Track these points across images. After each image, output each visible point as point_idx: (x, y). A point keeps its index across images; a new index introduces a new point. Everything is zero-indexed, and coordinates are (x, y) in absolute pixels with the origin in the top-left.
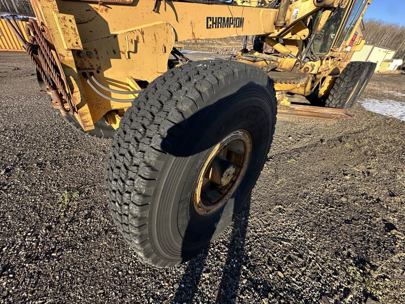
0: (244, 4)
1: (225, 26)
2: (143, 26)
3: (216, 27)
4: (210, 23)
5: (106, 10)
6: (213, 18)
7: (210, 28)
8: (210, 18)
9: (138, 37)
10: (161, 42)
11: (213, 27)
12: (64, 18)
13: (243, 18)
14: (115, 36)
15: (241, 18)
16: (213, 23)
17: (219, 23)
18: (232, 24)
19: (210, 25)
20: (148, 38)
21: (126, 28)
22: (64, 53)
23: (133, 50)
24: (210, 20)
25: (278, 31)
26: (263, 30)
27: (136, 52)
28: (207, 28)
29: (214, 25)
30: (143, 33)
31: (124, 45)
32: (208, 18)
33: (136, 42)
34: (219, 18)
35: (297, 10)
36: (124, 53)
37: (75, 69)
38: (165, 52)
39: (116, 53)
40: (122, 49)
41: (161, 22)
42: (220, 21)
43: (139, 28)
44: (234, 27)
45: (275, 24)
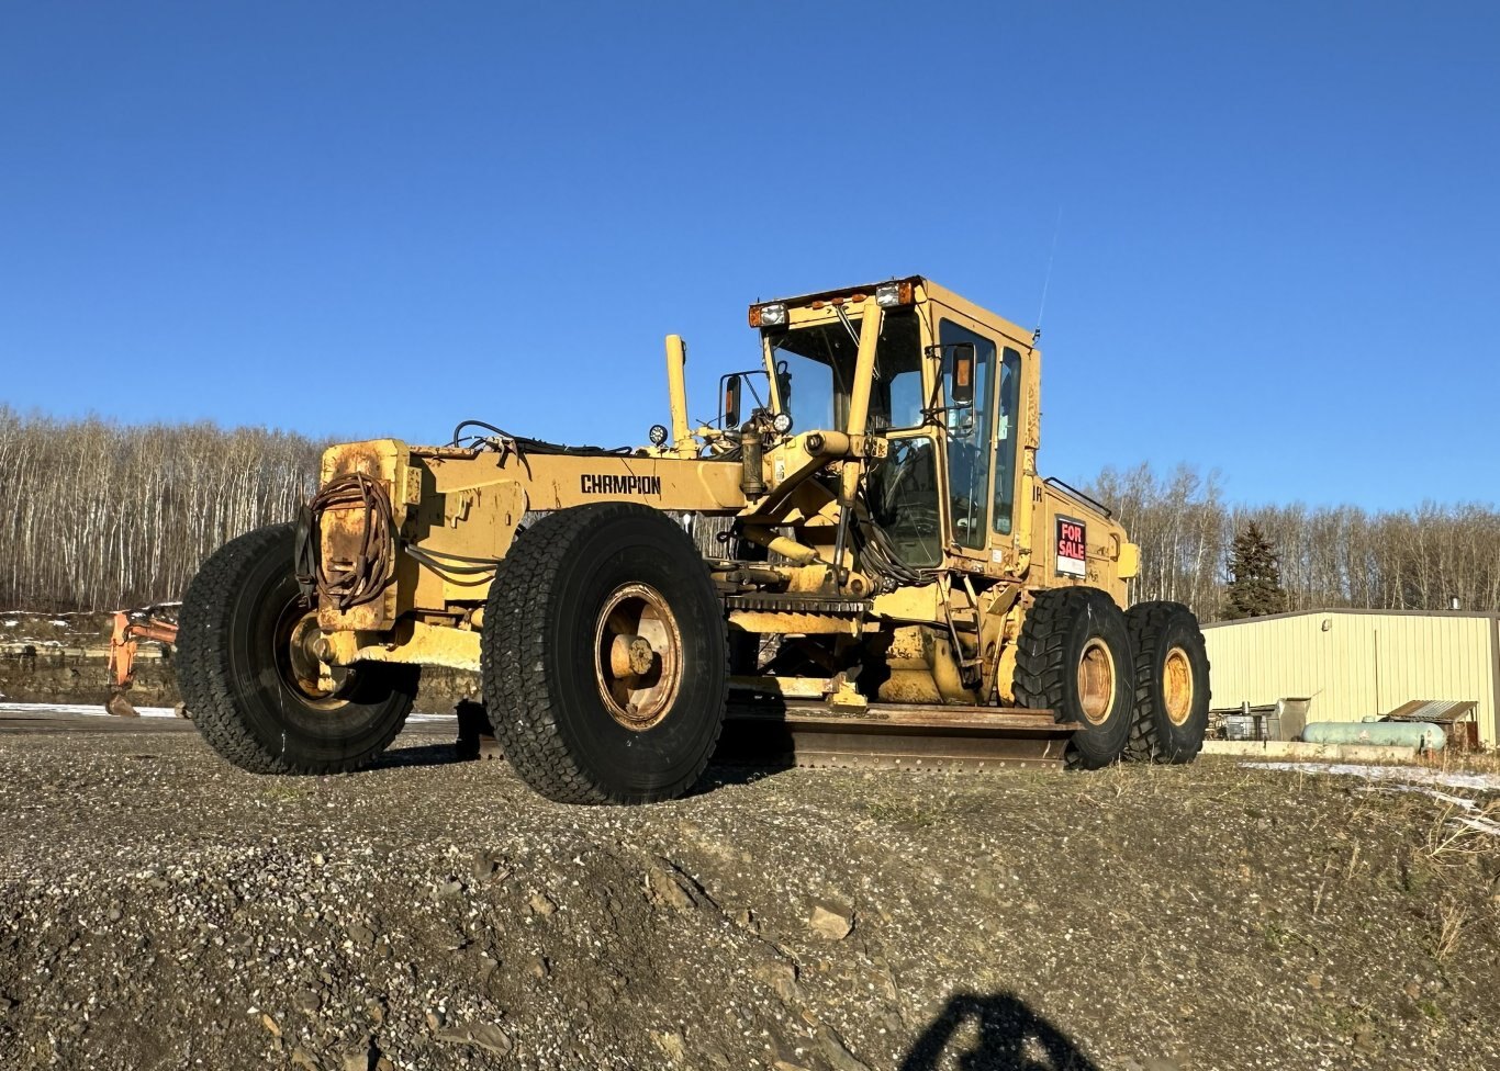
0: (665, 455)
1: (620, 491)
2: (480, 485)
3: (600, 492)
4: (588, 484)
5: (439, 465)
6: (594, 476)
7: (589, 492)
8: (589, 477)
9: (472, 499)
10: (504, 507)
11: (594, 491)
12: (413, 472)
13: (658, 478)
14: (443, 495)
15: (653, 478)
16: (594, 485)
17: (605, 485)
18: (635, 487)
19: (589, 488)
20: (487, 501)
21: (457, 486)
22: (400, 507)
23: (462, 517)
24: (589, 480)
25: (755, 503)
26: (715, 501)
27: (465, 519)
28: (584, 491)
29: (597, 488)
30: (479, 494)
31: (453, 509)
32: (583, 477)
33: (469, 505)
34: (605, 477)
35: (782, 463)
36: (450, 519)
37: (399, 530)
38: (509, 524)
39: (440, 520)
40: (447, 513)
41: (507, 480)
42: (607, 482)
43: (476, 487)
44: (640, 492)
45: (742, 489)
